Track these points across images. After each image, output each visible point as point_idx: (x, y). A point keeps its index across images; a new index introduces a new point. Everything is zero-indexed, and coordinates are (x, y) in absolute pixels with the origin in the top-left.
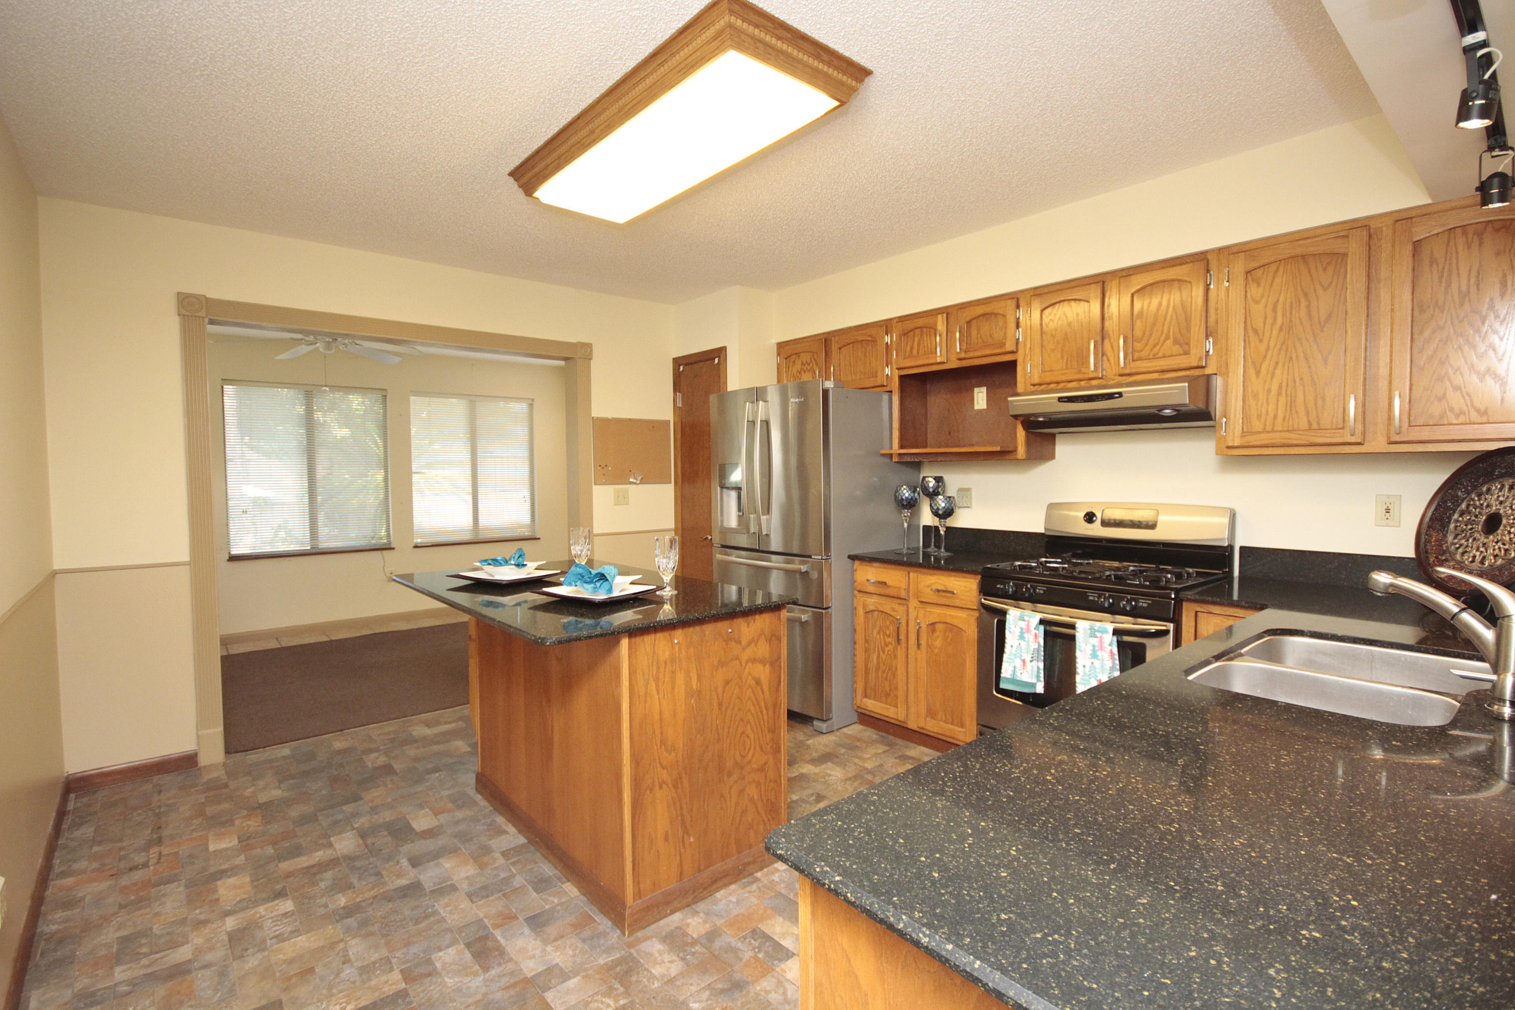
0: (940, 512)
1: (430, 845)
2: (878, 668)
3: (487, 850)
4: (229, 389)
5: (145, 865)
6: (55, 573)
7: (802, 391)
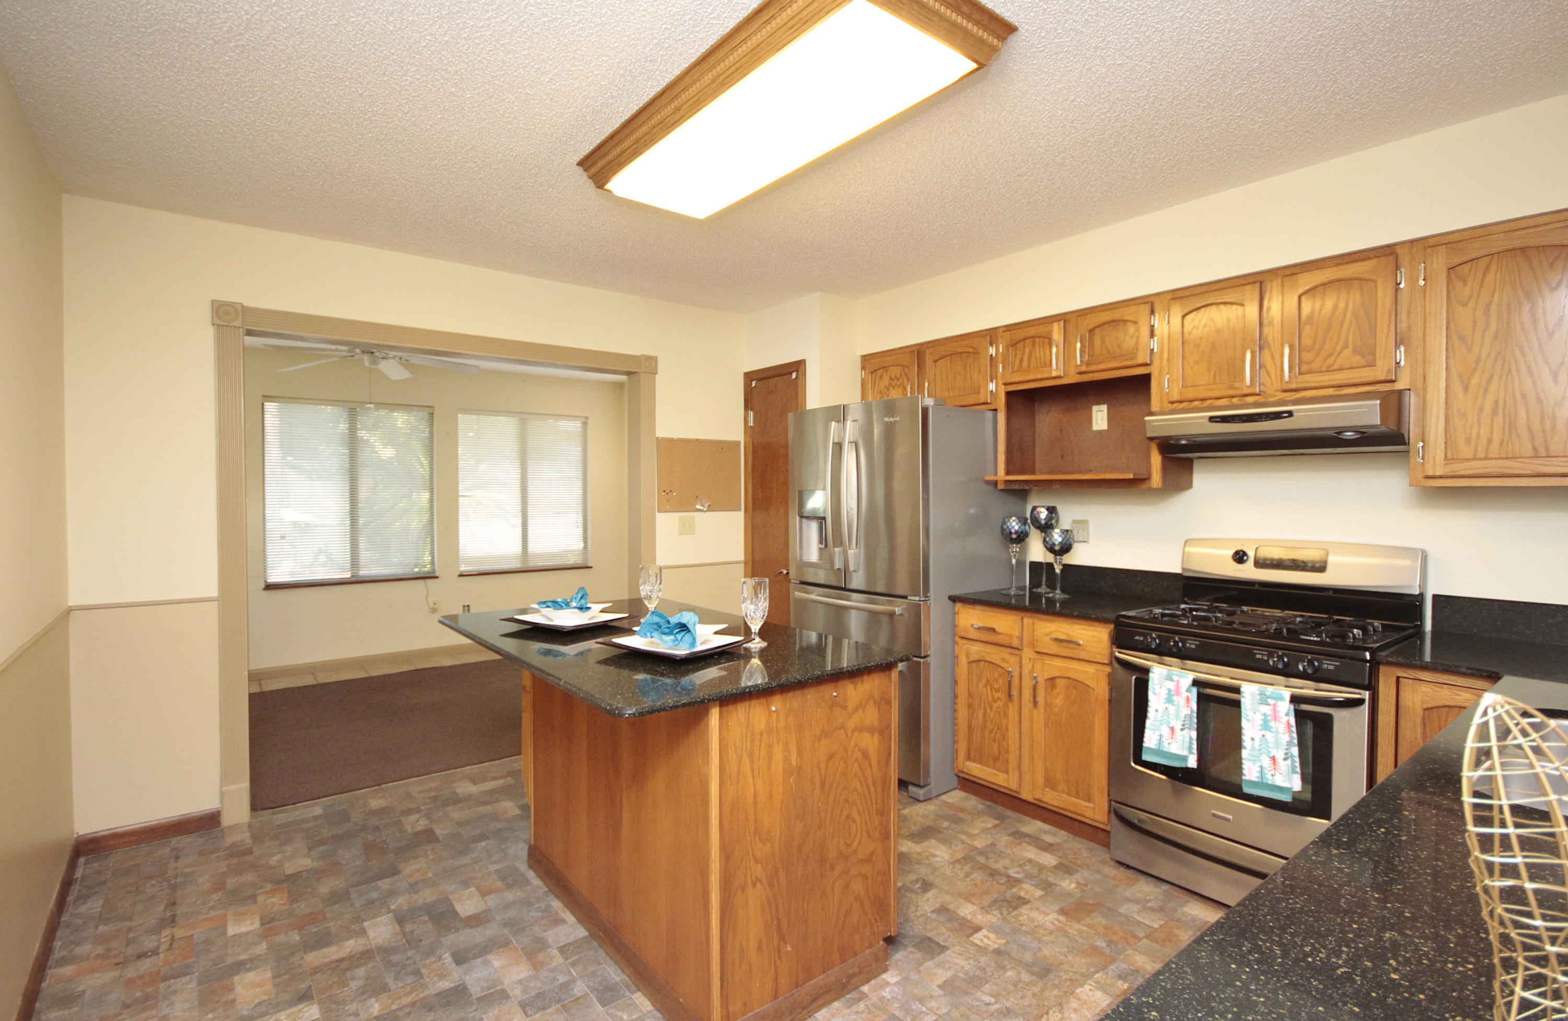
0: (1057, 548)
1: (476, 936)
2: (984, 727)
3: (542, 944)
4: (270, 406)
5: (155, 952)
6: (70, 610)
7: (890, 408)
